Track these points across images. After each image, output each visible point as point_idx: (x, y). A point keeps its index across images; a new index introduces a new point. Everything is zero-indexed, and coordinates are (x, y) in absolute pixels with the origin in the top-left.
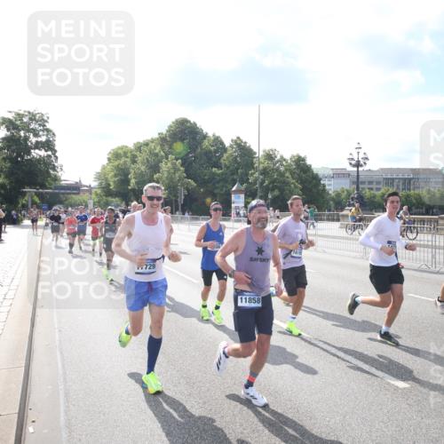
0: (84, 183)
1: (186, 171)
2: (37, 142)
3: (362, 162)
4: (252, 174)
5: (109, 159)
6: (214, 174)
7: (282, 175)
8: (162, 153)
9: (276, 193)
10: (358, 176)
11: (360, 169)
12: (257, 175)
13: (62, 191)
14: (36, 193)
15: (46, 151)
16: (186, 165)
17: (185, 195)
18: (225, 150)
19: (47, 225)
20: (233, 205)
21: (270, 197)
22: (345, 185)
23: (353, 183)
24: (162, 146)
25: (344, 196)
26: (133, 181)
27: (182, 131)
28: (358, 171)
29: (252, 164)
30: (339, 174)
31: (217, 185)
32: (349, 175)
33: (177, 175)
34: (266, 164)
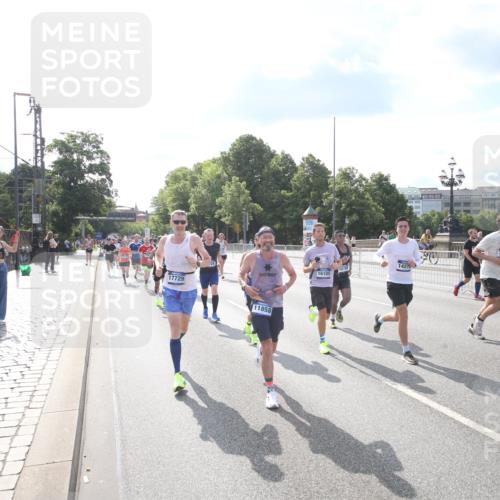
0: (140, 209)
1: (251, 194)
2: (91, 165)
3: (456, 180)
4: (326, 197)
5: (167, 183)
6: (284, 196)
7: (361, 196)
8: (225, 175)
9: (355, 217)
10: (452, 197)
11: (455, 188)
12: (331, 197)
13: (117, 218)
14: (90, 221)
15: (100, 174)
16: (251, 187)
17: (250, 222)
18: (295, 169)
19: (101, 255)
20: (305, 232)
21: (347, 221)
22: (437, 207)
23: (446, 205)
24: (225, 166)
25: (434, 219)
26: (193, 206)
27: (248, 150)
28: (452, 191)
29: (327, 184)
30: (429, 195)
31: (286, 210)
32: (441, 195)
33: (242, 199)
34: (342, 185)
